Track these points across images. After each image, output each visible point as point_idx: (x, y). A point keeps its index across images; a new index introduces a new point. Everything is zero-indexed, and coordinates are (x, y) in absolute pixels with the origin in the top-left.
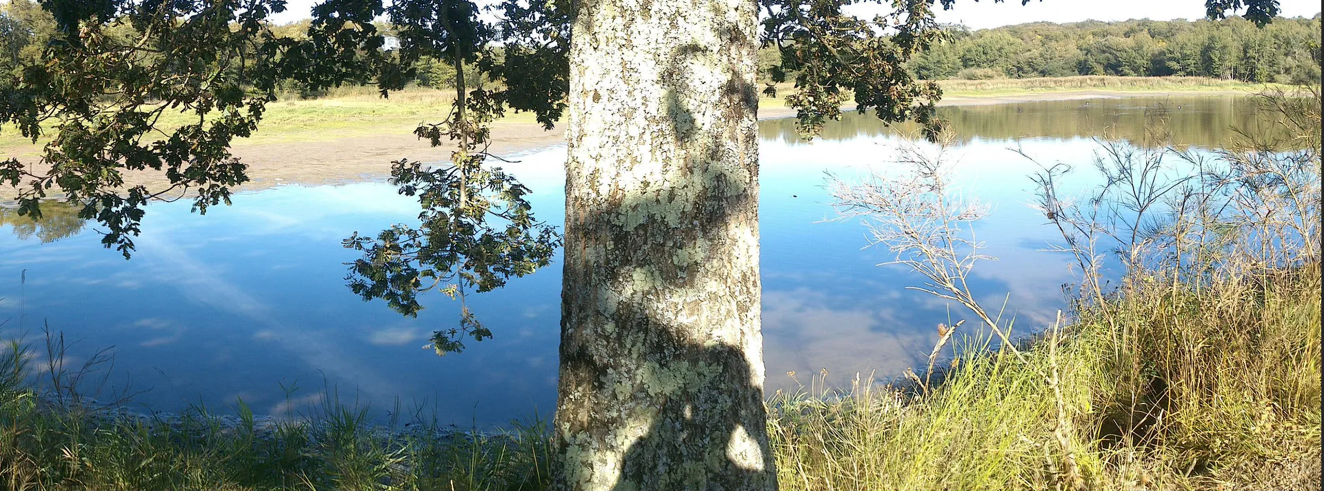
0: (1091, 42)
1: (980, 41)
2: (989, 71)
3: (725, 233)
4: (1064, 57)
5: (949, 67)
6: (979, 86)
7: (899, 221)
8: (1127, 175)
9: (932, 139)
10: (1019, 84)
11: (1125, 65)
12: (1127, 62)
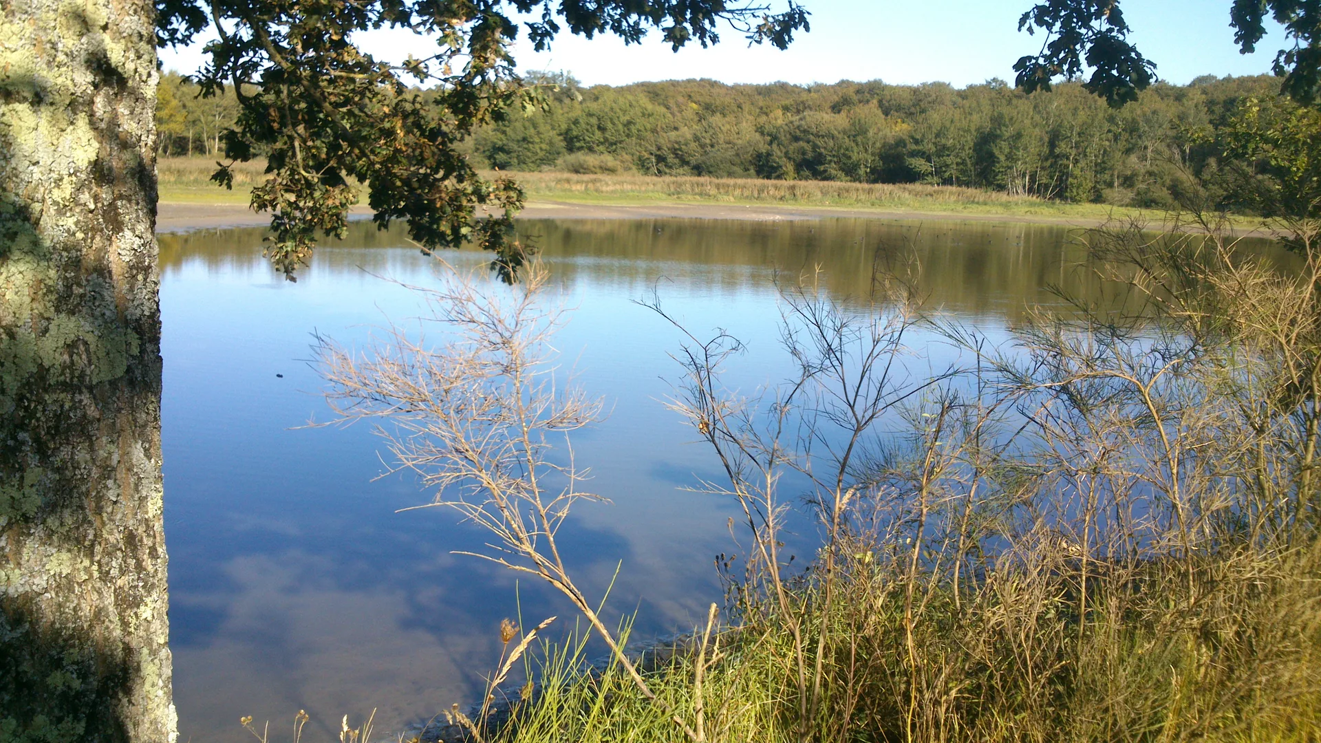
0: (780, 122)
1: (594, 106)
2: (609, 160)
3: (88, 457)
4: (734, 144)
5: (541, 149)
6: (590, 185)
7: (444, 428)
8: (836, 363)
9: (507, 279)
10: (659, 186)
11: (831, 161)
12: (834, 156)
